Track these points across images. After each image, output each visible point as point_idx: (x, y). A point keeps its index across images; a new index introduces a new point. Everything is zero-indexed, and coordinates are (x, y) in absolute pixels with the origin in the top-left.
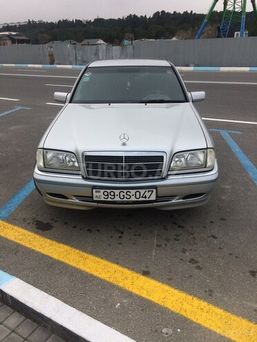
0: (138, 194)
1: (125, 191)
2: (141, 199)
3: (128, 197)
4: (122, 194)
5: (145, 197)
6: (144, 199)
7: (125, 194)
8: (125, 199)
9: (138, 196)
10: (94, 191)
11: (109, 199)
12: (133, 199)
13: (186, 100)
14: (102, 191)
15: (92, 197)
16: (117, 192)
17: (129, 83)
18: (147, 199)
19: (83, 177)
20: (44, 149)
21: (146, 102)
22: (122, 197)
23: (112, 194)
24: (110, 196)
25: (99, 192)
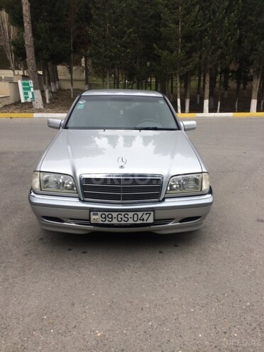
0: (136, 216)
1: (123, 213)
2: (139, 222)
3: (126, 219)
4: (120, 216)
5: (143, 220)
6: (141, 222)
7: (122, 216)
8: (123, 222)
9: (135, 219)
10: (92, 213)
11: (107, 222)
12: (131, 221)
13: (179, 128)
14: (100, 213)
15: (89, 220)
16: (115, 214)
17: (122, 112)
18: (145, 222)
19: (80, 200)
20: (40, 171)
21: (140, 129)
22: (120, 220)
23: (110, 216)
24: (107, 219)
25: (97, 214)
